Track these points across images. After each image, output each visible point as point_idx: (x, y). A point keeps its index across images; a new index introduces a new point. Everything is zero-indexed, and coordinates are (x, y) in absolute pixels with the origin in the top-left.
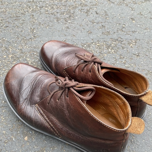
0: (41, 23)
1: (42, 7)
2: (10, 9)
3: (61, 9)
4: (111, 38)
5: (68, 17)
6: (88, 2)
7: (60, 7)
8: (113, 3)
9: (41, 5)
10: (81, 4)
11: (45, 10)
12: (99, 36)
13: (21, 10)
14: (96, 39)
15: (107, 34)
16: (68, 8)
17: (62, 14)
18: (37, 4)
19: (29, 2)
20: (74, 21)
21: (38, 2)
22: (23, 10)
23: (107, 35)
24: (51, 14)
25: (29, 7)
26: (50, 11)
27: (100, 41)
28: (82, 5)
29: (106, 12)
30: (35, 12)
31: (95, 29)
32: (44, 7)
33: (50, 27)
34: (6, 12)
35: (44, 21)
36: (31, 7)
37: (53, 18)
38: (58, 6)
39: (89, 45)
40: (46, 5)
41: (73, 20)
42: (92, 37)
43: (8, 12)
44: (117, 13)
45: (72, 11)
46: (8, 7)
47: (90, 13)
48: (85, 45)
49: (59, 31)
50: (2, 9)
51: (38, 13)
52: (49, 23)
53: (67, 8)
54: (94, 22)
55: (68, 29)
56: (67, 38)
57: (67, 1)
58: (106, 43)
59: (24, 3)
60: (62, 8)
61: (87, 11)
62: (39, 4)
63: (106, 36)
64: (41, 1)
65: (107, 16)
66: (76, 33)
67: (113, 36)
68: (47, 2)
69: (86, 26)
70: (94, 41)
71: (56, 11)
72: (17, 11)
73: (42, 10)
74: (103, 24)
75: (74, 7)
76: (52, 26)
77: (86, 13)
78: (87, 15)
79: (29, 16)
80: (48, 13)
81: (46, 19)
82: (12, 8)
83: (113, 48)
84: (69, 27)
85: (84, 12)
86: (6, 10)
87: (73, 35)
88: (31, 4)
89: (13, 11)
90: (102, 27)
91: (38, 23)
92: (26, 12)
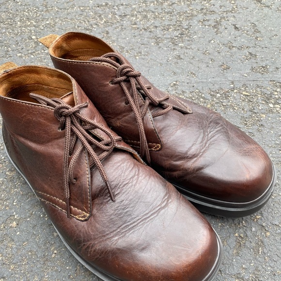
0: (124, 48)
1: (124, 15)
2: (62, 21)
3: (162, 20)
4: (271, 81)
5: (177, 36)
6: (217, 5)
7: (160, 16)
8: (268, 7)
9: (123, 12)
10: (203, 9)
11: (131, 21)
12: (246, 75)
13: (84, 21)
14: (239, 81)
15: (262, 71)
16: (177, 18)
17: (165, 29)
18: (115, 9)
19: (98, 7)
20: (191, 44)
21: (117, 6)
22: (87, 22)
23: (263, 74)
24: (143, 30)
25: (100, 16)
26: (142, 24)
27: (248, 86)
28: (204, 11)
29: (255, 25)
30: (111, 26)
31: (235, 61)
32: (128, 16)
33: (143, 57)
34: (55, 26)
35: (129, 43)
36: (102, 16)
37: (147, 38)
38: (157, 14)
39: (225, 94)
40: (132, 11)
41: (189, 42)
42: (230, 77)
43: (58, 25)
44: (278, 28)
45: (185, 24)
46: (58, 16)
47: (221, 28)
48: (218, 93)
49: (161, 64)
50: (47, 21)
51: (118, 27)
52: (139, 48)
53: (174, 17)
54: (233, 47)
55: (179, 61)
56: (178, 79)
57: (173, 4)
58: (262, 90)
59: (88, 8)
60: (164, 18)
61: (216, 24)
62: (119, 9)
63: (260, 74)
64: (122, 5)
65: (258, 35)
66: (197, 69)
67: (275, 75)
68: (134, 6)
69: (216, 54)
70: (236, 86)
71: (153, 23)
72: (75, 24)
73: (125, 22)
74: (251, 50)
75: (188, 16)
76: (147, 54)
77: (214, 27)
78: (217, 31)
79: (100, 33)
80: (138, 28)
81: (133, 40)
82: (67, 18)
83: (278, 101)
84: (182, 56)
85: (209, 26)
86: (56, 23)
87: (192, 73)
88: (102, 10)
89: (68, 24)
90: (250, 56)
91: (118, 47)
92: (94, 26)
